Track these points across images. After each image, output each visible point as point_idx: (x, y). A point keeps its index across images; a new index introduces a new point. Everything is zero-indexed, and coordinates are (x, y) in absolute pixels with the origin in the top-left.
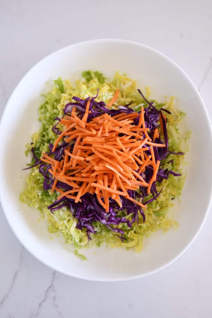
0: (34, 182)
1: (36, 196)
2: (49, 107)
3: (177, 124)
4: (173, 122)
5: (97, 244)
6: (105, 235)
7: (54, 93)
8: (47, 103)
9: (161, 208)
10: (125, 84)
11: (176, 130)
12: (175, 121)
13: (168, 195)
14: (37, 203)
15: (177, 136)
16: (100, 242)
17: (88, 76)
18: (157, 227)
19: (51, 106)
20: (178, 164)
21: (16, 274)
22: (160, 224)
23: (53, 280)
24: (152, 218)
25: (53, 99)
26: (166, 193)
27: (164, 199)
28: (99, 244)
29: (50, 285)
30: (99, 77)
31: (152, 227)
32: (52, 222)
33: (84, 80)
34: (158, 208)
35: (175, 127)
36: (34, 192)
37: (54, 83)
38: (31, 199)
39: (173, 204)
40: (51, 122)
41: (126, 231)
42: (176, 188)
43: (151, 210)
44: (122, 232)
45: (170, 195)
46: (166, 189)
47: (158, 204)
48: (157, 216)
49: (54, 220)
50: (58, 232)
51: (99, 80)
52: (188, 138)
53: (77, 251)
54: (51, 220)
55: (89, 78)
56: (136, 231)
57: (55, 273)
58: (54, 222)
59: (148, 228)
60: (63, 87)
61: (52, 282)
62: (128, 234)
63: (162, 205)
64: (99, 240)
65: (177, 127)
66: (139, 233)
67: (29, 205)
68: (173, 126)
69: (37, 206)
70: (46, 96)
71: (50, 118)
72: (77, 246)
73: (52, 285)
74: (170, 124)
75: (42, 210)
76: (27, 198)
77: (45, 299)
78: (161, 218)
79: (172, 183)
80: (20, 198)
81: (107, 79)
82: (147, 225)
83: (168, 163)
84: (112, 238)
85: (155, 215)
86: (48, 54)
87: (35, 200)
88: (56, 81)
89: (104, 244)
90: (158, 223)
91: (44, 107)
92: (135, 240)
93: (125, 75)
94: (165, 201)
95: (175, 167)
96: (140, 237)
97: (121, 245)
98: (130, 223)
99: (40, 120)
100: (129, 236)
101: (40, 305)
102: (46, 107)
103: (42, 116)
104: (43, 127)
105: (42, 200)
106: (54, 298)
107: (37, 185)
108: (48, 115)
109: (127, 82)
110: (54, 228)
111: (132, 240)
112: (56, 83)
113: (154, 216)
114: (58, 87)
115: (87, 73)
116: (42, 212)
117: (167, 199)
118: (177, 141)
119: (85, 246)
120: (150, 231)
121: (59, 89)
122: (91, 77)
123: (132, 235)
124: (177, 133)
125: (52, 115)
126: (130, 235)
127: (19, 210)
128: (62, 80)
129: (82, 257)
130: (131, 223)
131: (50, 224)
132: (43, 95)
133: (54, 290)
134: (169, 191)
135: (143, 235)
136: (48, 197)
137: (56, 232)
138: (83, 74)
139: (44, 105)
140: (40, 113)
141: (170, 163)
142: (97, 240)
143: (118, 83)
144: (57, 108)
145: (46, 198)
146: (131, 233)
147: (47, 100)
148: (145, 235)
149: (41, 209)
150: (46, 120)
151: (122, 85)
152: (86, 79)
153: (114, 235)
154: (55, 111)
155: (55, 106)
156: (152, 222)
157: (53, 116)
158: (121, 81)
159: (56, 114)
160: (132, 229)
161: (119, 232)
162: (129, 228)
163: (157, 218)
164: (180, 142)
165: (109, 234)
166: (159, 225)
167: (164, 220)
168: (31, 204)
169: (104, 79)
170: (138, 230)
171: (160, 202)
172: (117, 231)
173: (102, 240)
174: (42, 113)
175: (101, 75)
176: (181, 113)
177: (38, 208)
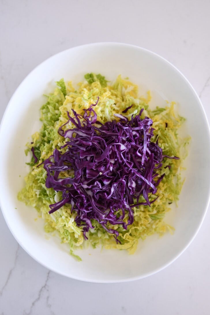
0: (32, 181)
1: (34, 195)
2: (50, 107)
3: (176, 129)
4: (173, 127)
5: (93, 245)
6: (101, 237)
7: (56, 93)
8: (49, 103)
9: (158, 212)
10: (126, 88)
11: (176, 135)
12: (175, 126)
13: (165, 199)
14: (34, 202)
15: (176, 141)
16: (95, 244)
17: (90, 79)
18: (153, 231)
19: (53, 107)
20: (176, 169)
21: (11, 273)
22: (156, 228)
23: (48, 279)
24: (148, 221)
25: (55, 99)
26: (163, 197)
27: (161, 203)
28: (94, 246)
29: (44, 285)
30: (101, 80)
31: (147, 230)
32: (49, 221)
33: (86, 82)
34: (155, 212)
35: (175, 132)
36: (33, 191)
37: (56, 83)
38: (29, 198)
39: (170, 209)
40: (52, 122)
41: (121, 232)
42: (173, 192)
43: (148, 213)
44: (117, 234)
45: (167, 200)
46: (164, 193)
47: (155, 208)
48: (153, 220)
49: (51, 219)
50: (55, 232)
51: (101, 83)
52: (187, 144)
53: (72, 251)
54: (48, 220)
55: (92, 81)
56: (132, 234)
57: (49, 273)
58: (51, 221)
59: (144, 231)
60: (65, 88)
61: (46, 281)
62: (123, 236)
63: (158, 209)
64: (94, 242)
65: (177, 133)
66: (134, 236)
67: (27, 203)
68: (172, 131)
69: (34, 205)
70: (48, 97)
71: (51, 118)
72: (72, 246)
73: (46, 285)
74: (170, 128)
75: (40, 209)
76: (25, 196)
77: (39, 299)
78: (157, 221)
79: (169, 187)
80: (18, 197)
81: (109, 82)
82: (143, 228)
83: (165, 168)
84: (108, 240)
85: (151, 218)
86: (51, 55)
87: (32, 199)
88: (58, 83)
89: (99, 246)
90: (154, 227)
91: (46, 107)
92: (130, 243)
93: (127, 78)
94: (162, 205)
95: (174, 172)
96: (136, 239)
97: (116, 247)
98: (125, 225)
99: (41, 120)
100: (124, 238)
101: (33, 304)
102: (48, 107)
103: (44, 116)
104: (44, 127)
105: (40, 200)
106: (48, 297)
107: (36, 184)
108: (49, 115)
109: (128, 86)
110: (51, 228)
111: (127, 242)
112: (58, 84)
113: (150, 220)
114: (60, 88)
115: (89, 76)
116: (39, 212)
117: (164, 204)
118: (176, 146)
119: (81, 246)
120: (145, 235)
121: (62, 91)
122: (93, 80)
123: (127, 237)
124: (177, 138)
125: (53, 115)
126: (126, 237)
127: (16, 209)
128: (65, 81)
129: (78, 258)
130: (127, 225)
131: (47, 224)
132: (45, 96)
133: (48, 290)
134: (166, 195)
135: (139, 238)
136: (46, 196)
137: (52, 232)
138: (85, 76)
139: (46, 106)
140: (41, 113)
141: (168, 168)
142: (93, 241)
143: (119, 87)
144: (58, 109)
145: (44, 197)
146: (127, 235)
147: (49, 100)
148: (140, 238)
149: (38, 208)
150: (48, 121)
151: (124, 89)
152: (88, 81)
153: (110, 237)
154: (57, 112)
155: (56, 108)
156: (148, 226)
157: (54, 117)
158: (123, 85)
159: (57, 115)
160: (128, 231)
161: (114, 233)
162: (125, 230)
163: (153, 222)
164: (179, 147)
165: (105, 236)
166: (155, 230)
167: (160, 224)
168: (29, 203)
169: (106, 82)
170: (134, 233)
171: (157, 206)
172: (112, 232)
173: (97, 242)
174: (43, 114)
175: (103, 78)
176: (181, 119)
177: (36, 207)
